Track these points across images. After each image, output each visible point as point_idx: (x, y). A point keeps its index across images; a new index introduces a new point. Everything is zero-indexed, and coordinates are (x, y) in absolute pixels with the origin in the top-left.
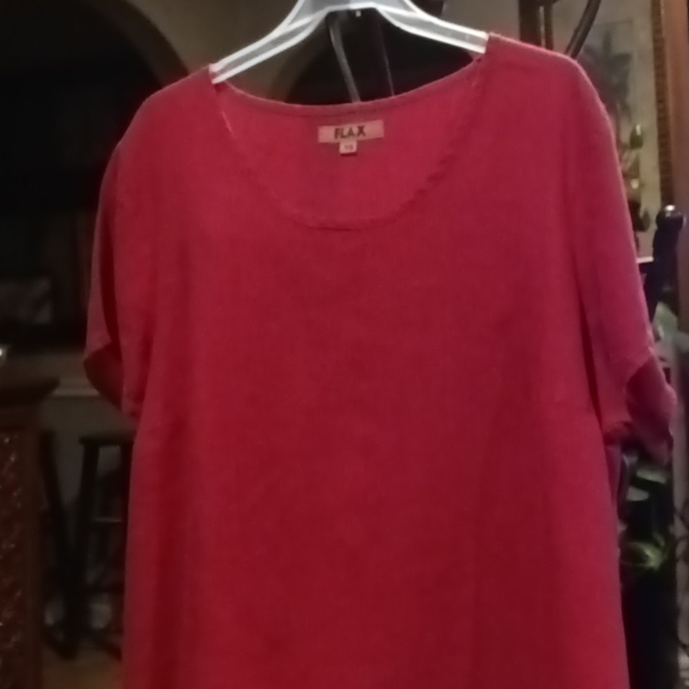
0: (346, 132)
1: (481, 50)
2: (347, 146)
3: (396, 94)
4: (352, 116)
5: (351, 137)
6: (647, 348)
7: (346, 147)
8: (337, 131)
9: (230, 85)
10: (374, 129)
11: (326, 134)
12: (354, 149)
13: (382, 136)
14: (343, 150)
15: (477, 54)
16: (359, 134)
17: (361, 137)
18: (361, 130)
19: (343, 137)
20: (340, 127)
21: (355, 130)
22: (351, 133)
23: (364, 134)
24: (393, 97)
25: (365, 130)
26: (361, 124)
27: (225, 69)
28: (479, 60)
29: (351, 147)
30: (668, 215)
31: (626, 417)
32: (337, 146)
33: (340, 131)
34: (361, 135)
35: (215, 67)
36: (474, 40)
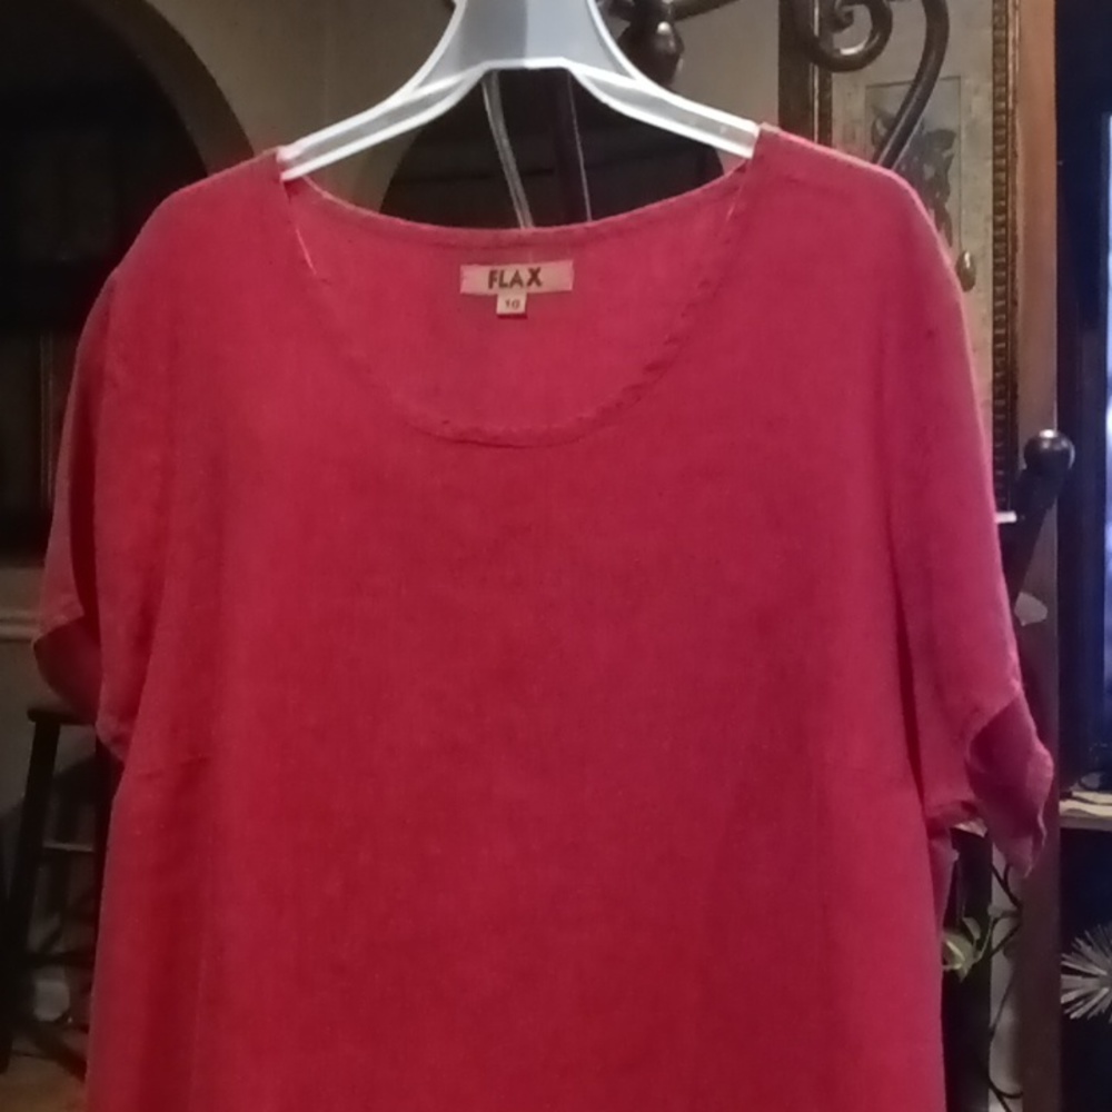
0: (508, 278)
1: (746, 152)
2: (510, 301)
3: (596, 217)
4: (519, 249)
5: (516, 286)
6: (1008, 680)
7: (508, 303)
8: (492, 274)
9: (311, 183)
10: (557, 275)
11: (475, 279)
12: (521, 309)
13: (570, 288)
14: (502, 308)
15: (737, 157)
16: (529, 283)
17: (534, 288)
18: (534, 274)
19: (502, 285)
20: (499, 268)
21: (525, 276)
22: (517, 280)
23: (539, 283)
24: (590, 224)
25: (541, 276)
26: (535, 266)
27: (304, 156)
28: (741, 170)
29: (517, 303)
30: (1046, 445)
31: (968, 795)
32: (492, 301)
33: (498, 276)
34: (534, 285)
35: (287, 152)
36: (734, 135)
